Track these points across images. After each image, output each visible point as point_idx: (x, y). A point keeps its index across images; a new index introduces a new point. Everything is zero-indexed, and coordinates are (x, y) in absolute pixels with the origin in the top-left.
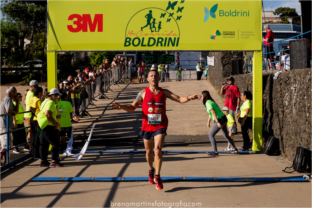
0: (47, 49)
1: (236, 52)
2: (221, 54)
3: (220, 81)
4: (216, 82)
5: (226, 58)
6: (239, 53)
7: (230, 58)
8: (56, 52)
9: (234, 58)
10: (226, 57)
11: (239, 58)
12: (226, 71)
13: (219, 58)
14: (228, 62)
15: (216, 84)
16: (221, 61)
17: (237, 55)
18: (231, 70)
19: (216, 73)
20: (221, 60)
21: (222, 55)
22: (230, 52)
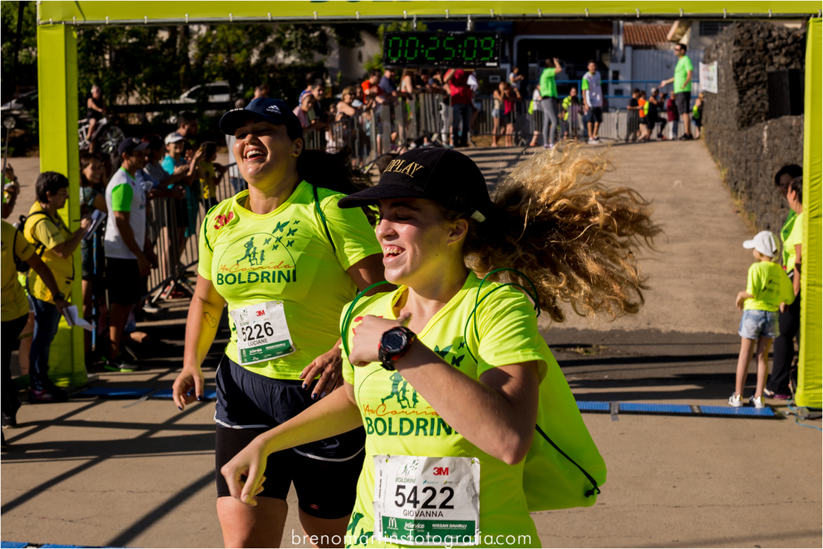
0: (39, 17)
1: (784, 46)
2: (735, 52)
3: (730, 142)
4: (719, 144)
5: (752, 64)
6: (792, 48)
7: (765, 64)
8: (68, 26)
9: (777, 65)
10: (749, 61)
11: (792, 67)
12: (750, 108)
13: (728, 64)
14: (758, 77)
15: (720, 152)
16: (733, 74)
17: (786, 55)
18: (767, 104)
19: (721, 115)
20: (735, 71)
21: (737, 57)
22: (765, 45)
